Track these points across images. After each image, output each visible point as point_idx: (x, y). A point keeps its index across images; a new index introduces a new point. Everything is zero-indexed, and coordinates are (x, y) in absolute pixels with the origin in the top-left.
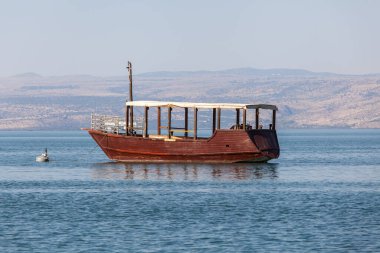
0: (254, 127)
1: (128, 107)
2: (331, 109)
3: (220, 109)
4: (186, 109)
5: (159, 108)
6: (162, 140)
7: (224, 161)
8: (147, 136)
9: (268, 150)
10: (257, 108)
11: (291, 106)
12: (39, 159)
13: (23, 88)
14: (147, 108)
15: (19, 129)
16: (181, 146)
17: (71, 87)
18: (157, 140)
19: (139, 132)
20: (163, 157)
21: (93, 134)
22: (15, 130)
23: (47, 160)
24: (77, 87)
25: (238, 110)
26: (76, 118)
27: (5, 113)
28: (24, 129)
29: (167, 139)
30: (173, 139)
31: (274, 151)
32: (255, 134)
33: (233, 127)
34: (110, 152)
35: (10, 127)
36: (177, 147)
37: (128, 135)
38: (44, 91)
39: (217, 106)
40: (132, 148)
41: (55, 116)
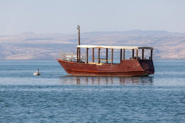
0: (141, 59)
1: (78, 48)
2: (178, 50)
3: (124, 49)
4: (107, 49)
5: (93, 49)
6: (95, 65)
7: (126, 75)
8: (87, 62)
9: (149, 70)
10: (143, 49)
11: (158, 49)
12: (35, 74)
13: (26, 39)
14: (88, 49)
15: (25, 60)
16: (105, 68)
17: (50, 39)
18: (93, 65)
19: (83, 61)
20: (96, 73)
21: (60, 62)
22: (23, 60)
23: (38, 75)
24: (53, 39)
25: (133, 50)
26: (53, 54)
27: (17, 51)
28: (27, 60)
29: (98, 64)
30: (101, 64)
31: (152, 70)
32: (142, 62)
33: (131, 58)
34: (69, 71)
35: (20, 58)
36: (103, 68)
37: (78, 62)
38: (36, 41)
39: (123, 47)
40: (80, 68)
41: (42, 53)
